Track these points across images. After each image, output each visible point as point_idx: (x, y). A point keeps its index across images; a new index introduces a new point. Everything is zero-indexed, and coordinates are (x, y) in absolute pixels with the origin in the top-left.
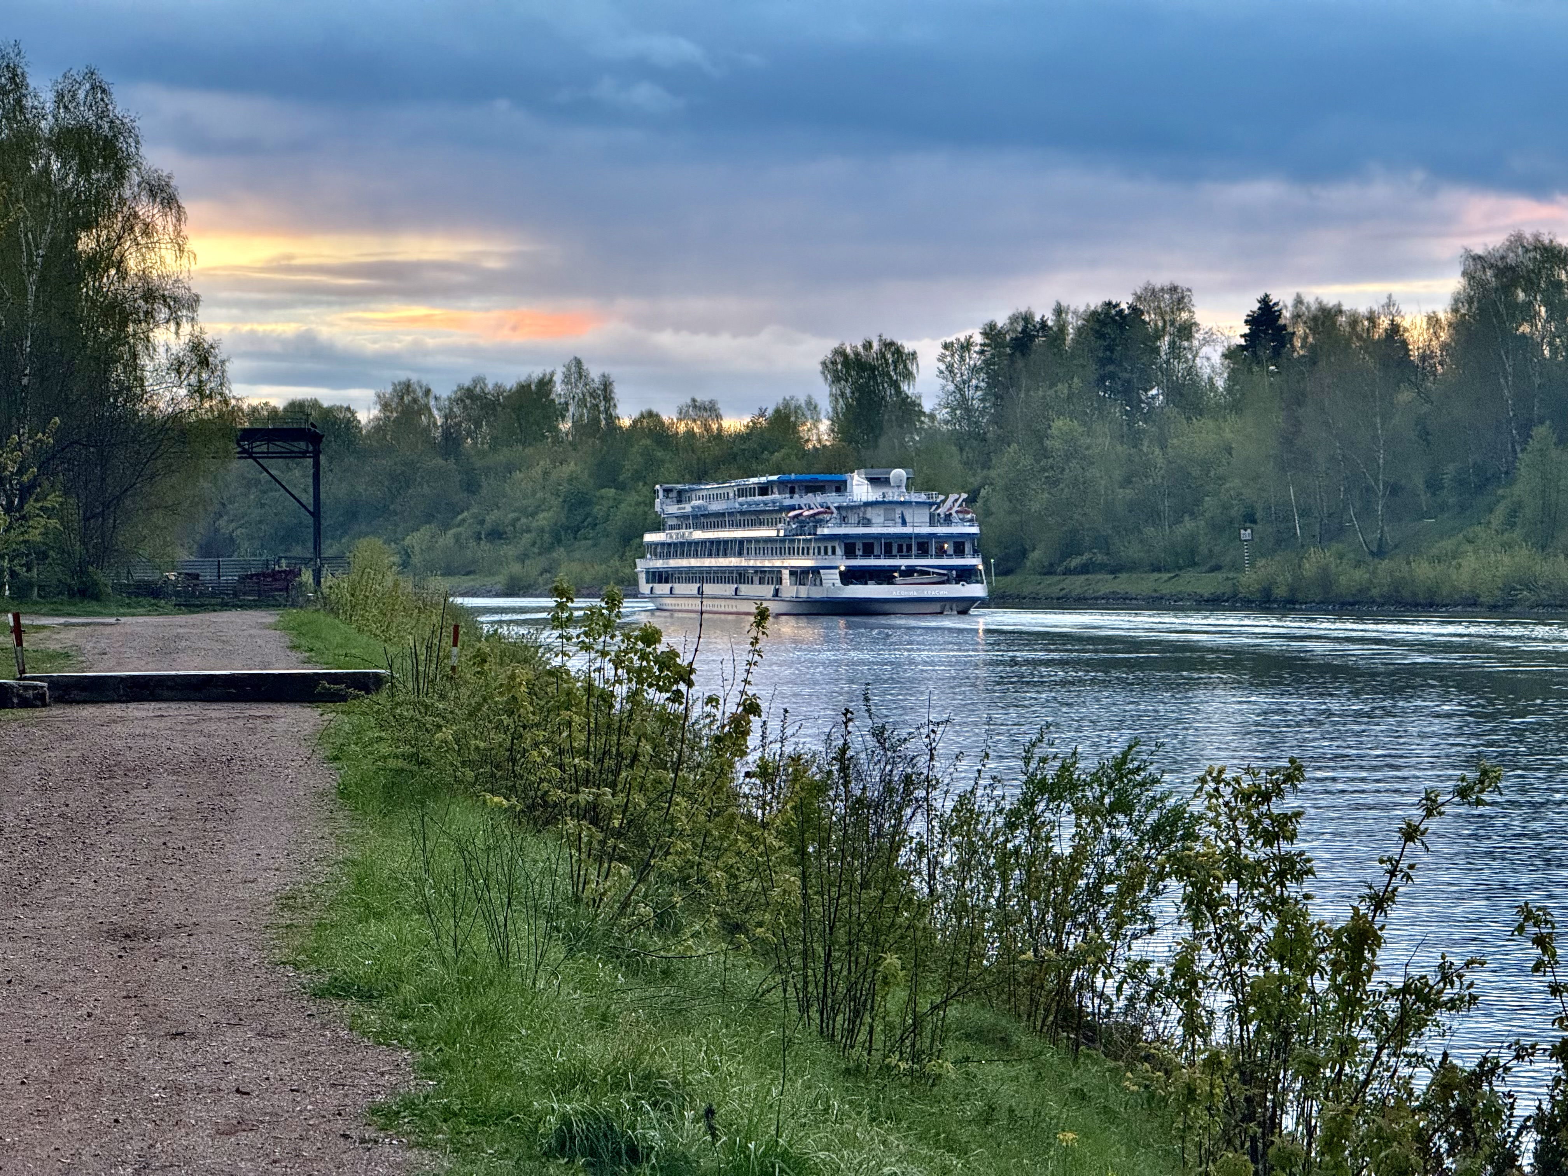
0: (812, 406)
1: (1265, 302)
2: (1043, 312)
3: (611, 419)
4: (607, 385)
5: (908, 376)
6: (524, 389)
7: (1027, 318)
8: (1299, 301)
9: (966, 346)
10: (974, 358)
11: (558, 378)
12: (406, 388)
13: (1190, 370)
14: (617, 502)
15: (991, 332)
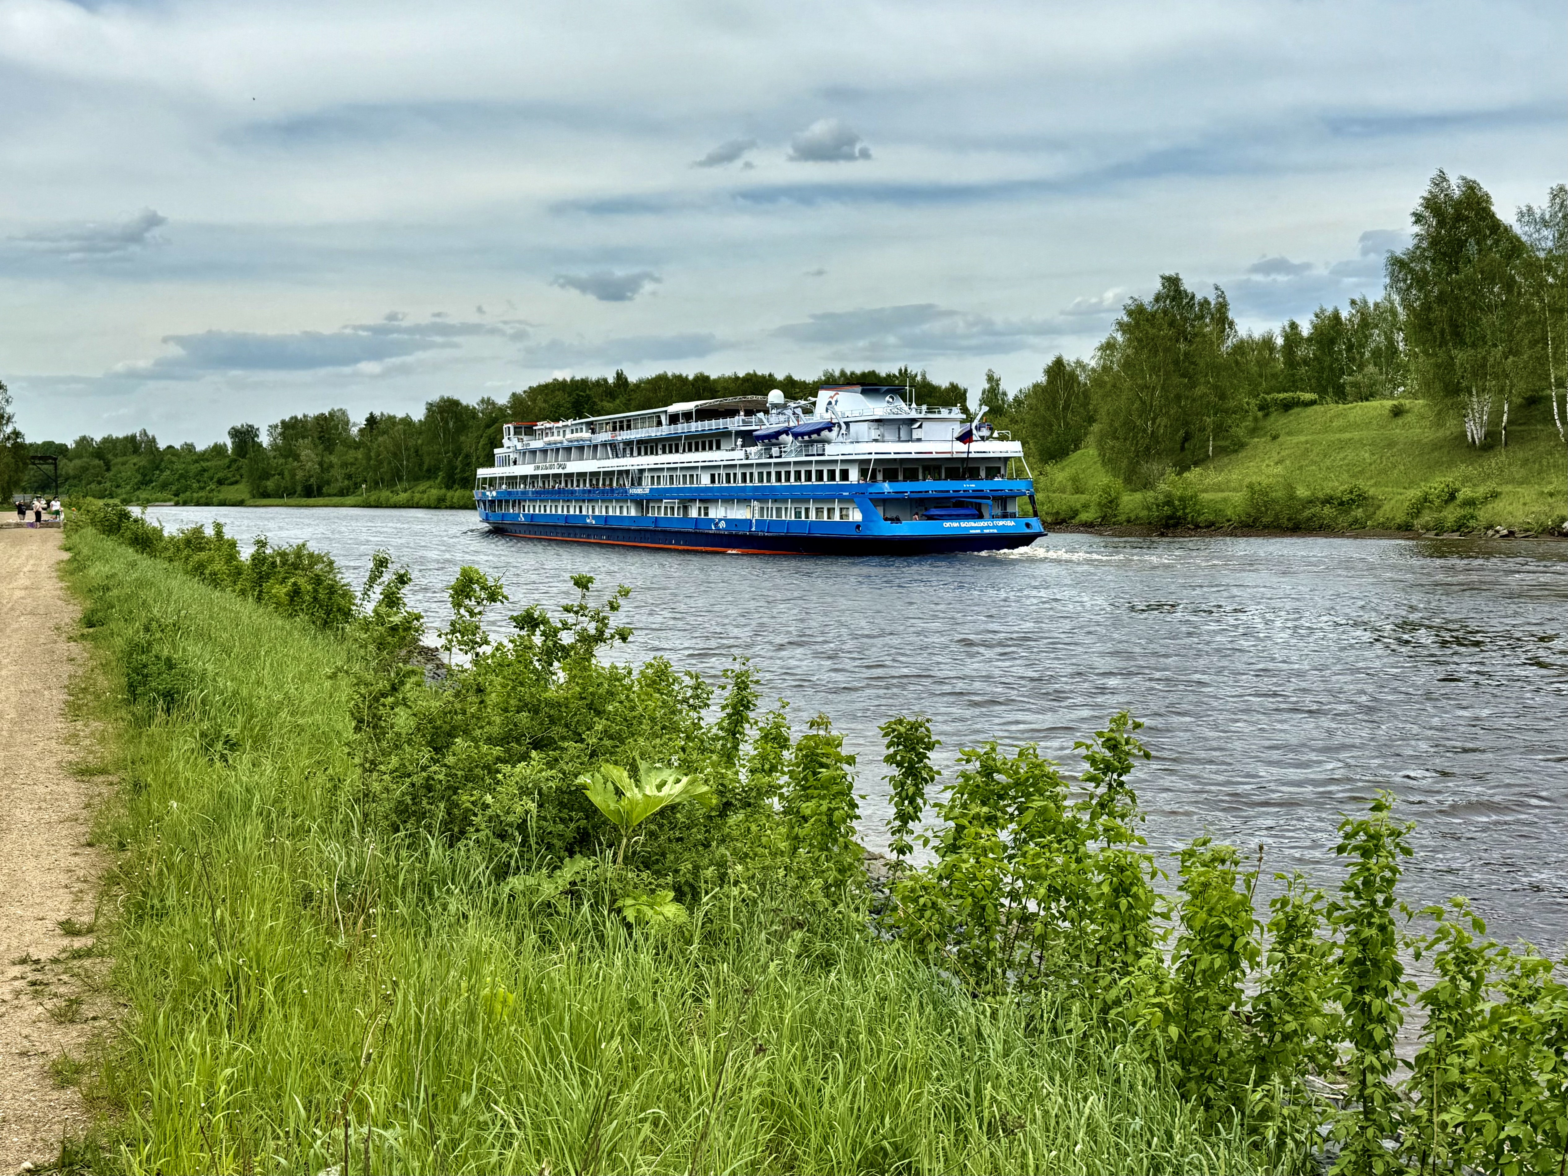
0: (225, 445)
1: (371, 414)
2: (300, 416)
3: (157, 449)
4: (154, 438)
5: (257, 436)
6: (126, 438)
7: (296, 418)
8: (382, 414)
9: (276, 426)
10: (279, 430)
11: (137, 436)
12: (83, 439)
13: (349, 436)
14: (160, 475)
15: (283, 422)
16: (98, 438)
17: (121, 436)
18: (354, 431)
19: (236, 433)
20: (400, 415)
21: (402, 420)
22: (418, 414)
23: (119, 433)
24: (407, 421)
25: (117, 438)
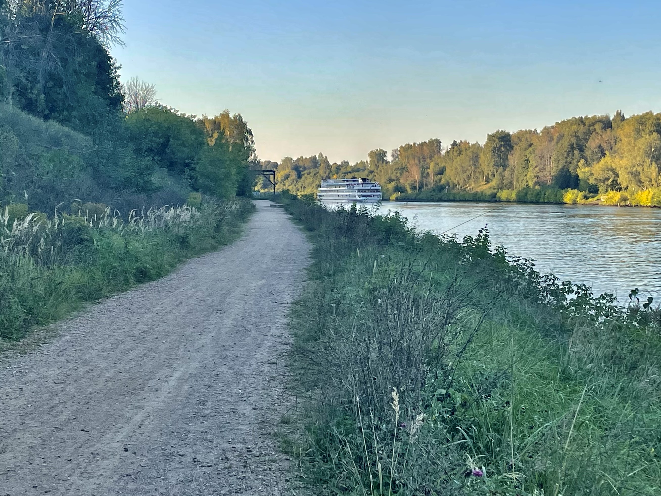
0: (367, 162)
1: (455, 141)
2: (411, 143)
3: (328, 164)
4: (326, 157)
5: (385, 156)
6: (311, 158)
7: (409, 144)
8: (461, 141)
9: (397, 150)
10: (399, 152)
11: (317, 157)
12: (287, 158)
13: (440, 155)
15: (402, 147)
16: (295, 159)
17: (308, 157)
18: (443, 152)
19: (372, 154)
20: (472, 142)
21: (473, 145)
22: (483, 142)
23: (307, 156)
24: (477, 146)
25: (306, 158)
